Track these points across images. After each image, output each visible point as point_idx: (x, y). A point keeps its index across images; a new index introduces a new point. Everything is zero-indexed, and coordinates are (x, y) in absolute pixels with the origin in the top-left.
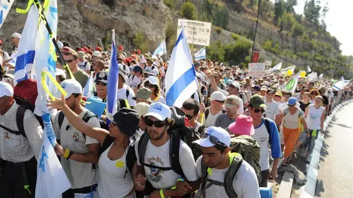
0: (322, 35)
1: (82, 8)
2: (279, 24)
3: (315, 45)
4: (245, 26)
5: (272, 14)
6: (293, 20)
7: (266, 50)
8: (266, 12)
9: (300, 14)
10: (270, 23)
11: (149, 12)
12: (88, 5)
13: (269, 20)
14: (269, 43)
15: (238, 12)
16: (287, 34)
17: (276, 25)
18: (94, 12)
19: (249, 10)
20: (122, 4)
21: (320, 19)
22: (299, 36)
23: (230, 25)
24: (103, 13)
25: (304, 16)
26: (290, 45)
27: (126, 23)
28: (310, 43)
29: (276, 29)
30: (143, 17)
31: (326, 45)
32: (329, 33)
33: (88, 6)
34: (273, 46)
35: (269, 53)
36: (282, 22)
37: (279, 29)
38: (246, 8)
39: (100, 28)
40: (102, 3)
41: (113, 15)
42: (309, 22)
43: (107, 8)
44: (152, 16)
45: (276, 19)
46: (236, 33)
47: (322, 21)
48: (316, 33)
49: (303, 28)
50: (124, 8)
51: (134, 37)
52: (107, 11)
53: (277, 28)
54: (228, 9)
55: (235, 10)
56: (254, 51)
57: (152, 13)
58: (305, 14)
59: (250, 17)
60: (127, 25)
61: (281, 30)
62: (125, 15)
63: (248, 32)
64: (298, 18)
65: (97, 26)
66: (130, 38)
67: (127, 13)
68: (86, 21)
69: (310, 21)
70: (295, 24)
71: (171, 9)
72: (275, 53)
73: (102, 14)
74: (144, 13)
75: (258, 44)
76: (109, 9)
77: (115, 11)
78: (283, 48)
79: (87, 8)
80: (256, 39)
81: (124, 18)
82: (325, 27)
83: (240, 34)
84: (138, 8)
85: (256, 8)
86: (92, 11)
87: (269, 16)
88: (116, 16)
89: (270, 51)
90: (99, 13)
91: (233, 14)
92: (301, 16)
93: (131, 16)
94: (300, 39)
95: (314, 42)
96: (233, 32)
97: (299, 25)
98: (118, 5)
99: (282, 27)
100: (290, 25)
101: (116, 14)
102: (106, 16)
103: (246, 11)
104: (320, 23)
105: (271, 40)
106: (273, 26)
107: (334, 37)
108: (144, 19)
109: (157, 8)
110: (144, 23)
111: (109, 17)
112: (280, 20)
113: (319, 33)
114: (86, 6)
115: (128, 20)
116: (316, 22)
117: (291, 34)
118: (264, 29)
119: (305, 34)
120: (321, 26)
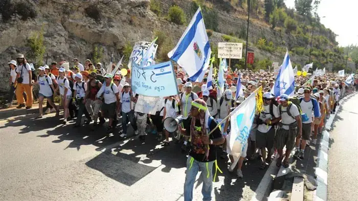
0: (317, 28)
1: (66, 24)
2: (271, 21)
3: (310, 39)
4: (236, 25)
5: (263, 11)
6: (285, 15)
7: (260, 48)
8: (256, 10)
9: (291, 8)
10: (262, 20)
11: (136, 21)
12: (72, 19)
13: (260, 17)
14: (262, 41)
15: (228, 12)
16: (280, 31)
17: (267, 21)
18: (79, 27)
19: (239, 9)
20: (107, 15)
21: (312, 12)
22: (293, 31)
23: (221, 26)
24: (89, 26)
25: (296, 10)
26: (284, 41)
27: (113, 35)
28: (304, 38)
29: (269, 26)
30: (130, 26)
31: (321, 38)
32: (323, 25)
33: (73, 21)
34: (266, 44)
35: (263, 52)
36: (274, 18)
37: (272, 26)
38: (235, 7)
39: (86, 42)
40: (86, 16)
41: (99, 28)
42: (301, 17)
43: (92, 21)
44: (139, 25)
45: (267, 15)
46: (227, 34)
47: (315, 13)
48: (309, 27)
49: (296, 22)
50: (110, 20)
51: (123, 48)
52: (93, 24)
53: (269, 24)
54: (217, 10)
55: (224, 10)
56: (248, 52)
57: (139, 22)
58: (296, 8)
59: (240, 17)
60: (114, 36)
61: (274, 27)
62: (112, 27)
63: (239, 31)
64: (290, 13)
65: (84, 40)
66: (119, 50)
67: (113, 24)
68: (71, 36)
69: (302, 14)
70: (288, 20)
71: (158, 15)
72: (269, 51)
73: (87, 27)
74: (131, 22)
75: (252, 44)
76: (94, 22)
77: (100, 23)
78: (277, 45)
79: (72, 23)
80: (249, 38)
81: (111, 29)
82: (319, 19)
83: (231, 34)
84: (124, 18)
85: (246, 6)
86: (77, 25)
87: (260, 13)
88: (103, 28)
89: (264, 49)
90: (85, 26)
91: (222, 15)
92: (293, 10)
93: (118, 27)
94: (293, 34)
95: (309, 35)
96: (224, 33)
97: (291, 20)
98: (104, 17)
99: (274, 24)
100: (282, 21)
101: (102, 26)
102: (93, 30)
103: (236, 10)
104: (314, 16)
105: (264, 38)
106: (264, 24)
107: (329, 29)
108: (132, 29)
109: (144, 16)
110: (132, 33)
111: (95, 30)
112: (271, 16)
113: (313, 26)
114: (71, 21)
115: (115, 31)
116: (309, 14)
117: (284, 30)
118: (256, 27)
119: (298, 29)
120: (315, 19)
